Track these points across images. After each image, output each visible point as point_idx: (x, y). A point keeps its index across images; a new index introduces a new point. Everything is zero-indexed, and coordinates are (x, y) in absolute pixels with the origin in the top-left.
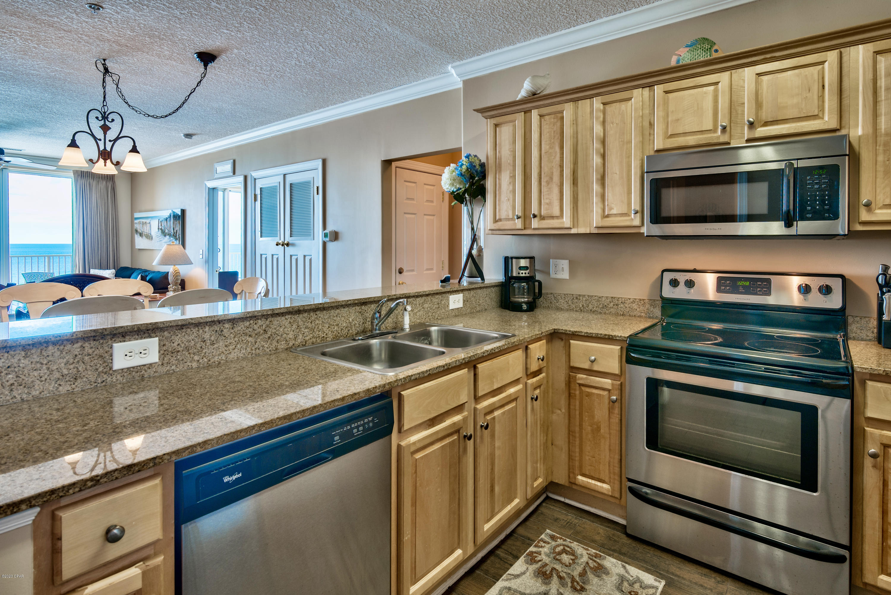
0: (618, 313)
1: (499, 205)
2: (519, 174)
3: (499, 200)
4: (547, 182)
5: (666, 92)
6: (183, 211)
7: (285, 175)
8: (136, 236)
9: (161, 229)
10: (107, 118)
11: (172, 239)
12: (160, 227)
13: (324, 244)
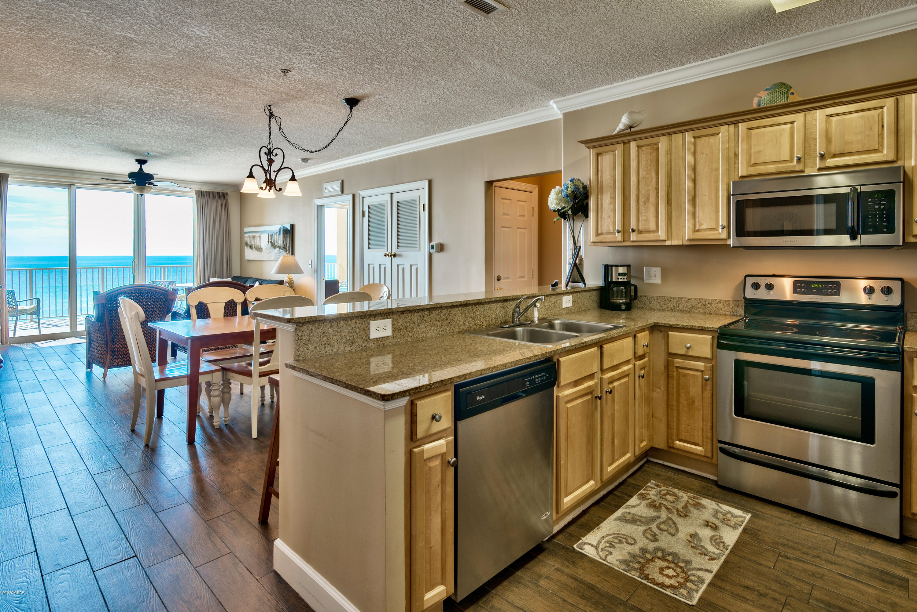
0: (705, 312)
1: (601, 221)
2: (619, 196)
3: (601, 217)
4: (644, 202)
5: (749, 129)
6: (292, 226)
7: (392, 194)
9: (271, 242)
10: (272, 153)
11: (281, 250)
13: (430, 255)
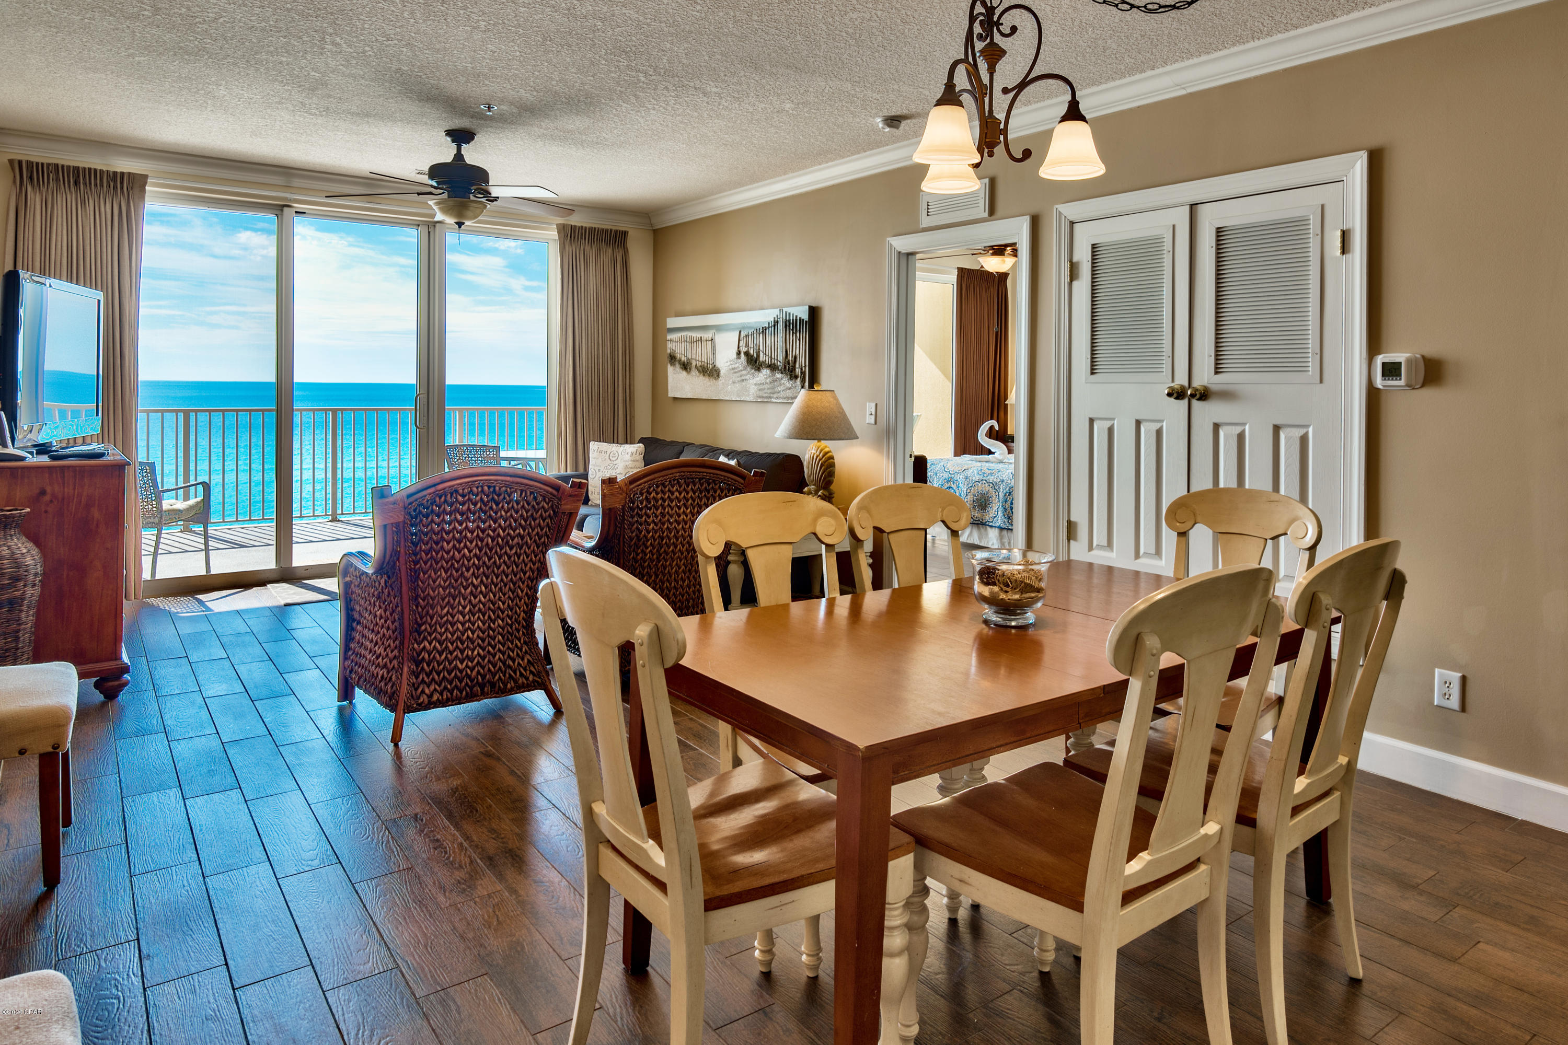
6: (814, 312)
7: (1193, 207)
8: (670, 369)
9: (747, 354)
11: (778, 375)
12: (743, 349)
13: (1373, 398)
